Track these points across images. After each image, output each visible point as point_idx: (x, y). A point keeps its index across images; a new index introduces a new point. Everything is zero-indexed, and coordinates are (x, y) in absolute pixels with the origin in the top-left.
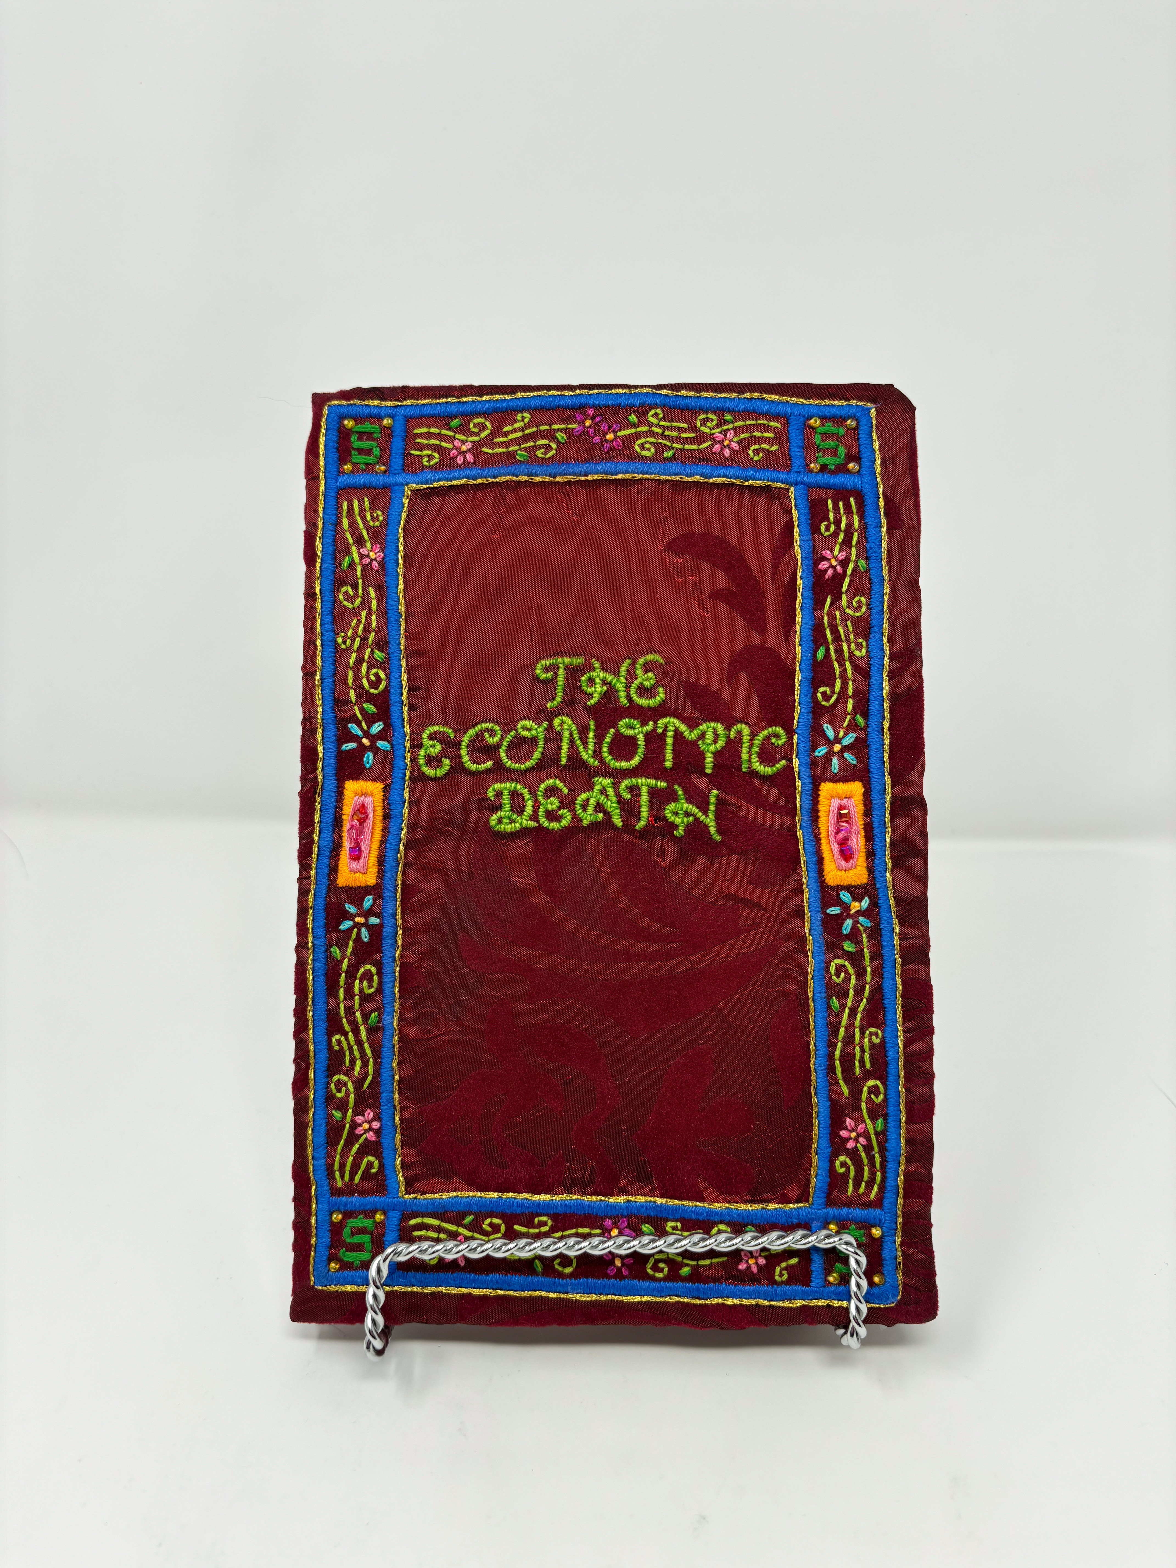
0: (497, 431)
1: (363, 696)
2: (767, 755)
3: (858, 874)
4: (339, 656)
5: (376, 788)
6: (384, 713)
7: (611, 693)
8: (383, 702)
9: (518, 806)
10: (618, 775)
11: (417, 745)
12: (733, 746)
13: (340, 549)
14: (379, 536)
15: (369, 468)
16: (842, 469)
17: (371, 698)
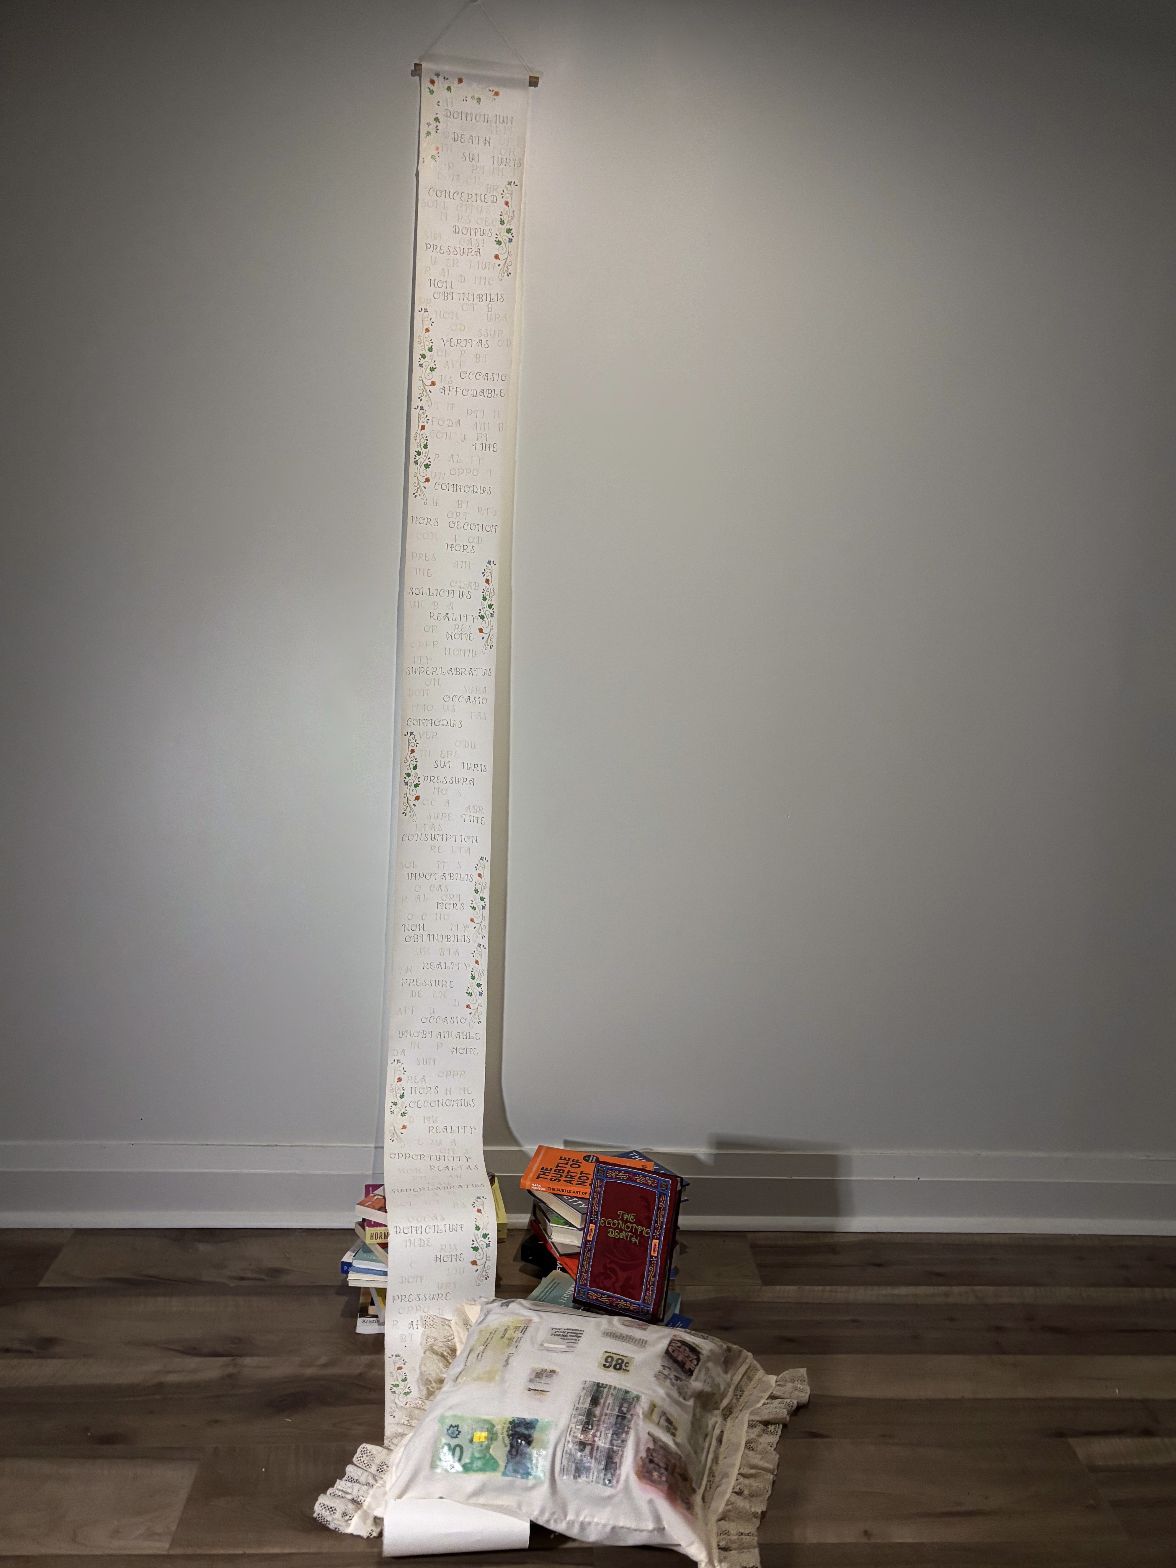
0: (619, 1174)
2: (647, 1233)
3: (656, 1255)
4: (593, 1204)
5: (594, 1226)
6: (597, 1215)
7: (627, 1219)
8: (597, 1212)
9: (612, 1233)
10: (627, 1232)
11: (600, 1220)
12: (643, 1230)
13: (595, 1187)
14: (601, 1187)
15: (601, 1176)
16: (664, 1190)
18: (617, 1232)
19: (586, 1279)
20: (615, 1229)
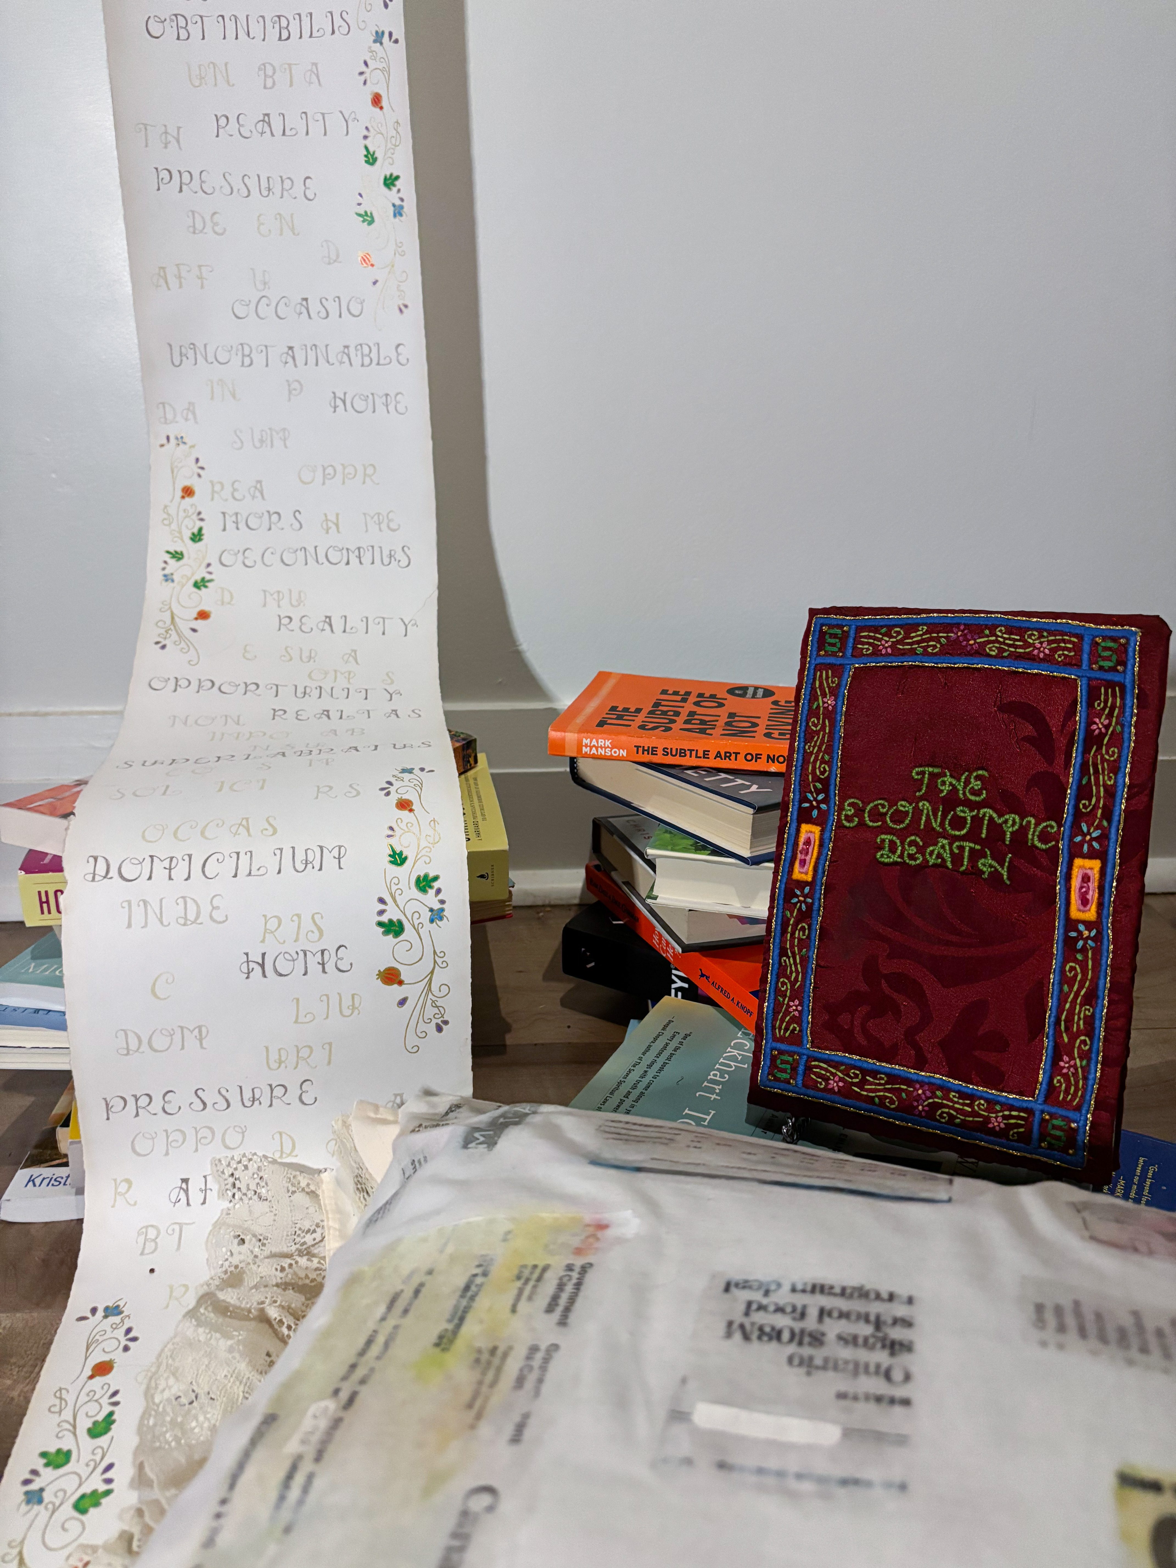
0: (907, 636)
1: (816, 779)
2: (1044, 837)
3: (1091, 914)
4: (806, 756)
5: (817, 830)
6: (826, 790)
7: (954, 790)
8: (826, 783)
9: (893, 849)
10: (953, 839)
11: (841, 809)
12: (1023, 830)
13: (813, 697)
14: (834, 692)
15: (834, 654)
16: (1113, 669)
17: (819, 780)
18: (911, 844)
19: (793, 1020)
20: (902, 835)
